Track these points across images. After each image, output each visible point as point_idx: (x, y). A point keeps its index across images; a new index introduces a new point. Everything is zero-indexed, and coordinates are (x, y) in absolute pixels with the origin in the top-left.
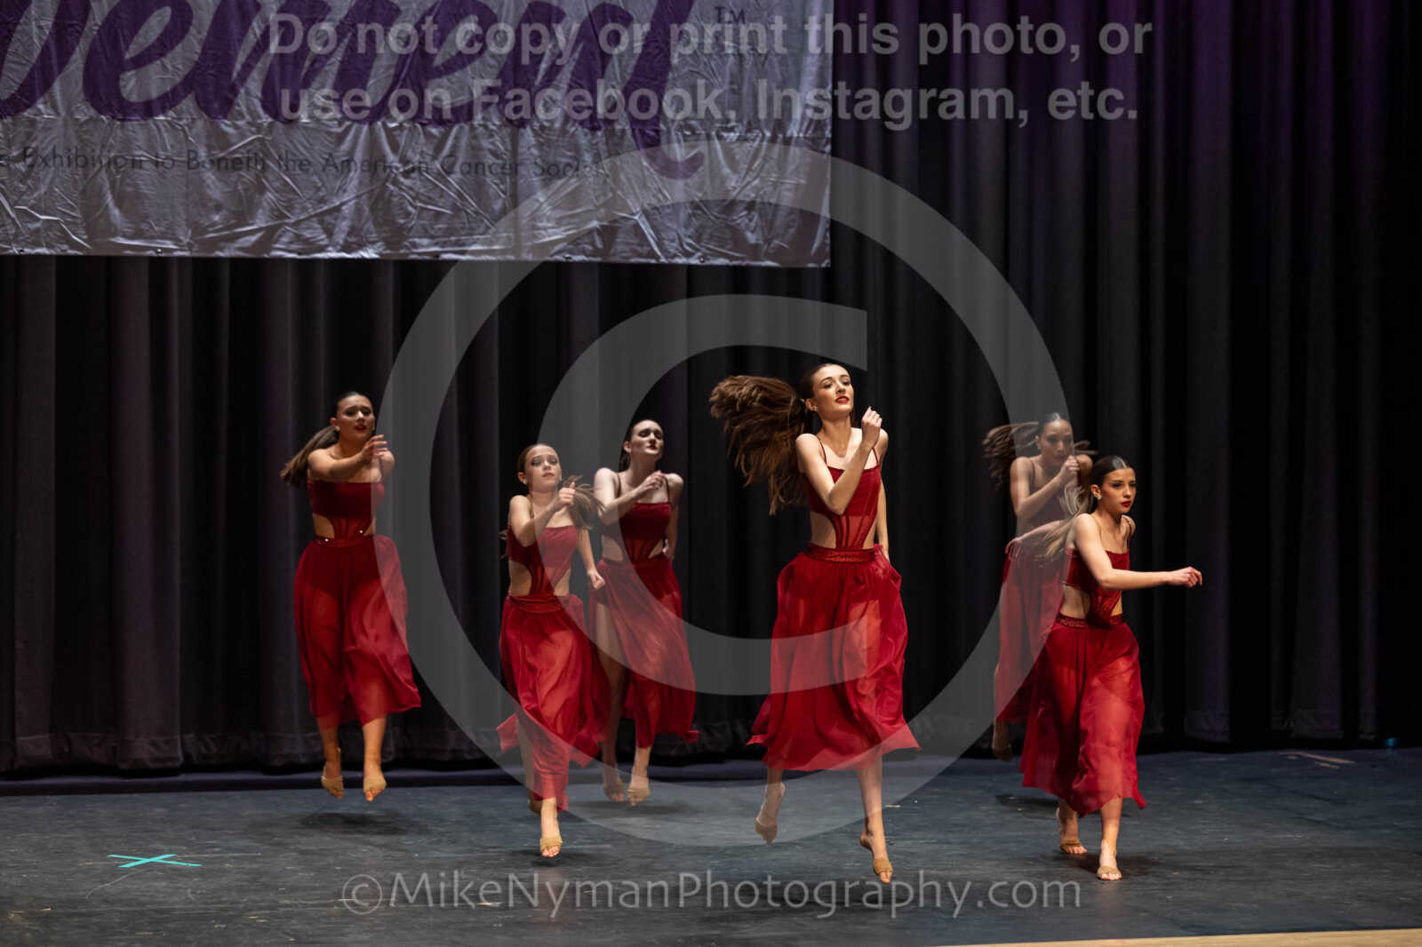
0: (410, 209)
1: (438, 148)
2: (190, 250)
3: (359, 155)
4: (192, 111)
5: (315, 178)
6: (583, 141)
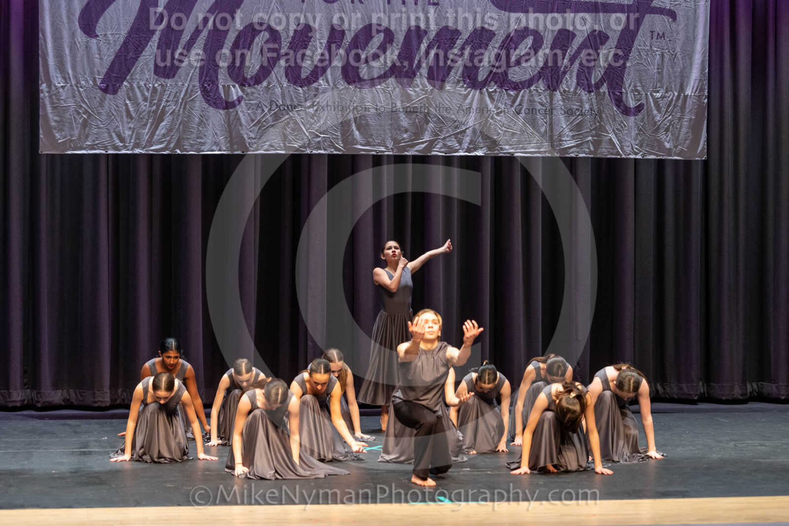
0: (500, 131)
1: (514, 102)
2: (392, 151)
3: (475, 105)
4: (394, 84)
5: (454, 116)
6: (585, 98)
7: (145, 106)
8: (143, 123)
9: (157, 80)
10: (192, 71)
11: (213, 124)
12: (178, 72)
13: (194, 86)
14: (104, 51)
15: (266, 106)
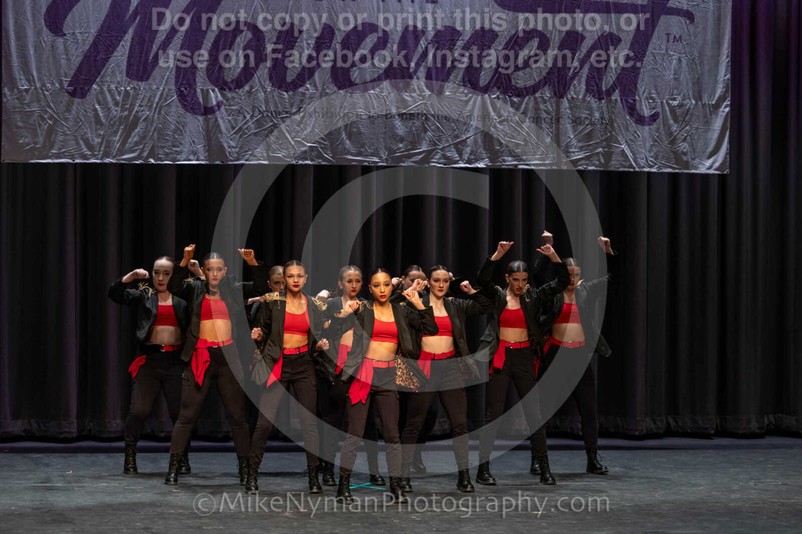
0: (502, 141)
1: (517, 109)
2: (387, 163)
3: (476, 112)
4: (389, 88)
5: (453, 124)
6: (595, 105)
7: (116, 111)
8: (114, 129)
9: (129, 83)
10: (168, 74)
11: (190, 131)
12: (153, 74)
13: (170, 90)
14: (72, 51)
15: (247, 112)
